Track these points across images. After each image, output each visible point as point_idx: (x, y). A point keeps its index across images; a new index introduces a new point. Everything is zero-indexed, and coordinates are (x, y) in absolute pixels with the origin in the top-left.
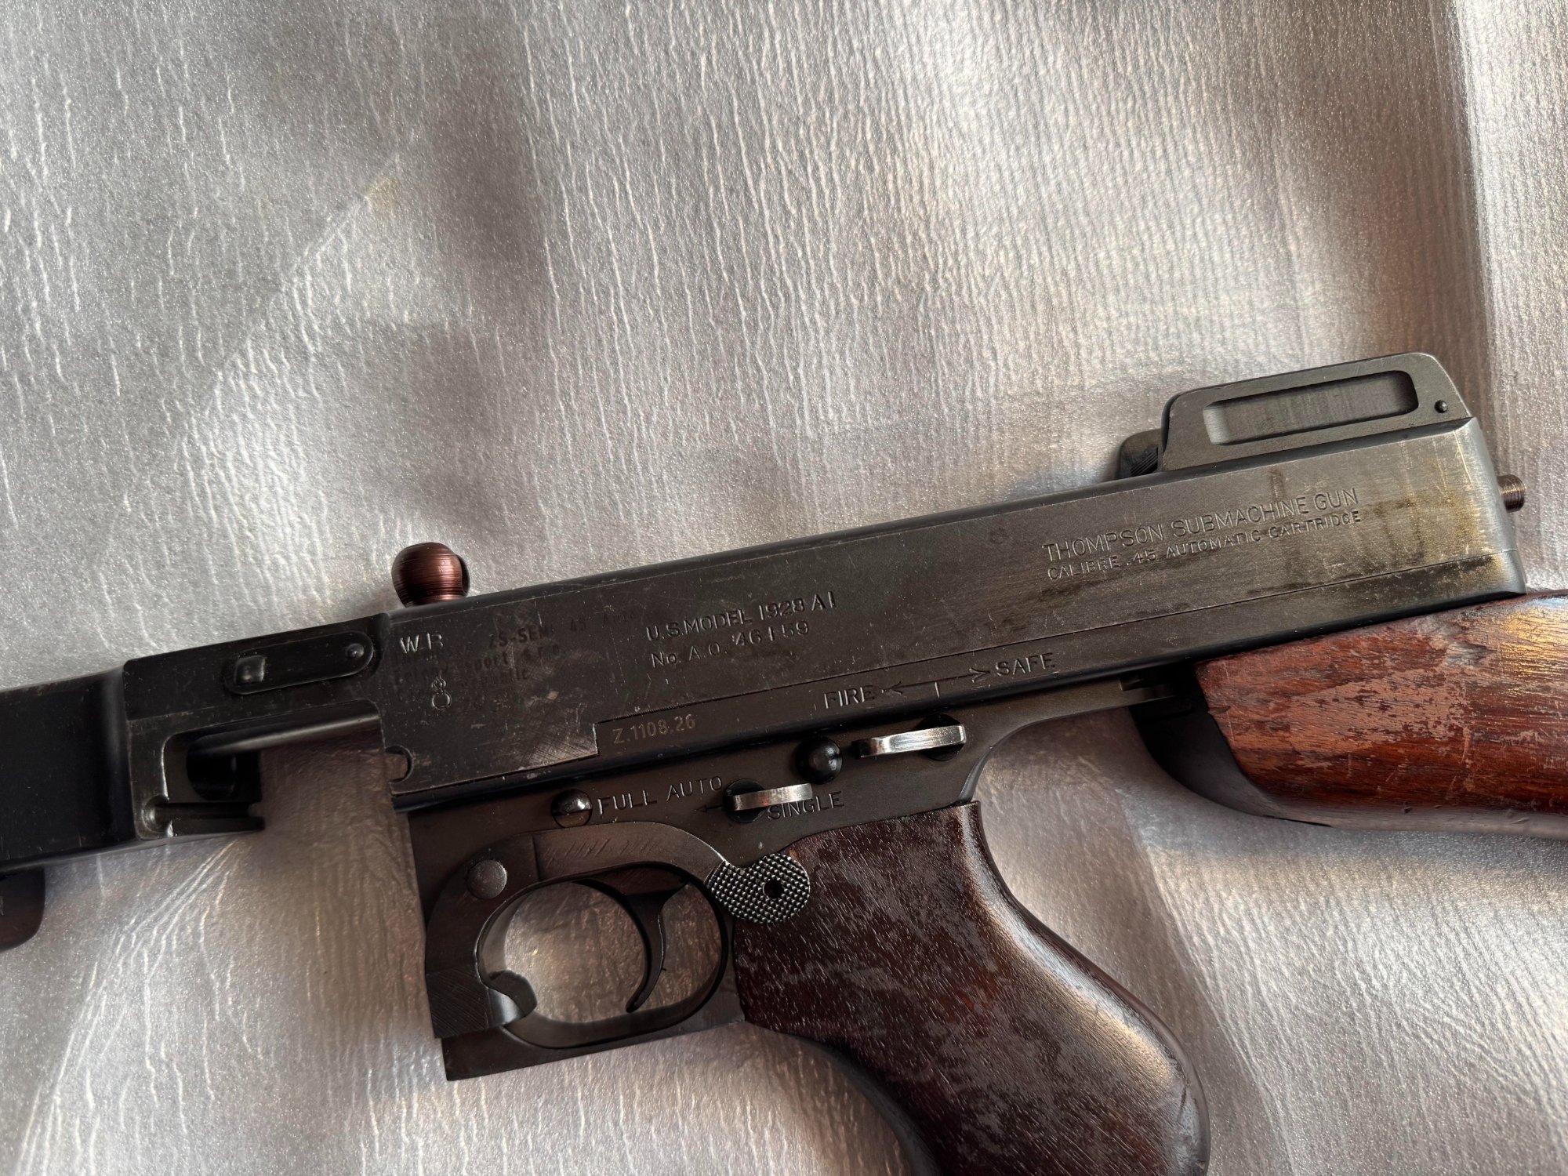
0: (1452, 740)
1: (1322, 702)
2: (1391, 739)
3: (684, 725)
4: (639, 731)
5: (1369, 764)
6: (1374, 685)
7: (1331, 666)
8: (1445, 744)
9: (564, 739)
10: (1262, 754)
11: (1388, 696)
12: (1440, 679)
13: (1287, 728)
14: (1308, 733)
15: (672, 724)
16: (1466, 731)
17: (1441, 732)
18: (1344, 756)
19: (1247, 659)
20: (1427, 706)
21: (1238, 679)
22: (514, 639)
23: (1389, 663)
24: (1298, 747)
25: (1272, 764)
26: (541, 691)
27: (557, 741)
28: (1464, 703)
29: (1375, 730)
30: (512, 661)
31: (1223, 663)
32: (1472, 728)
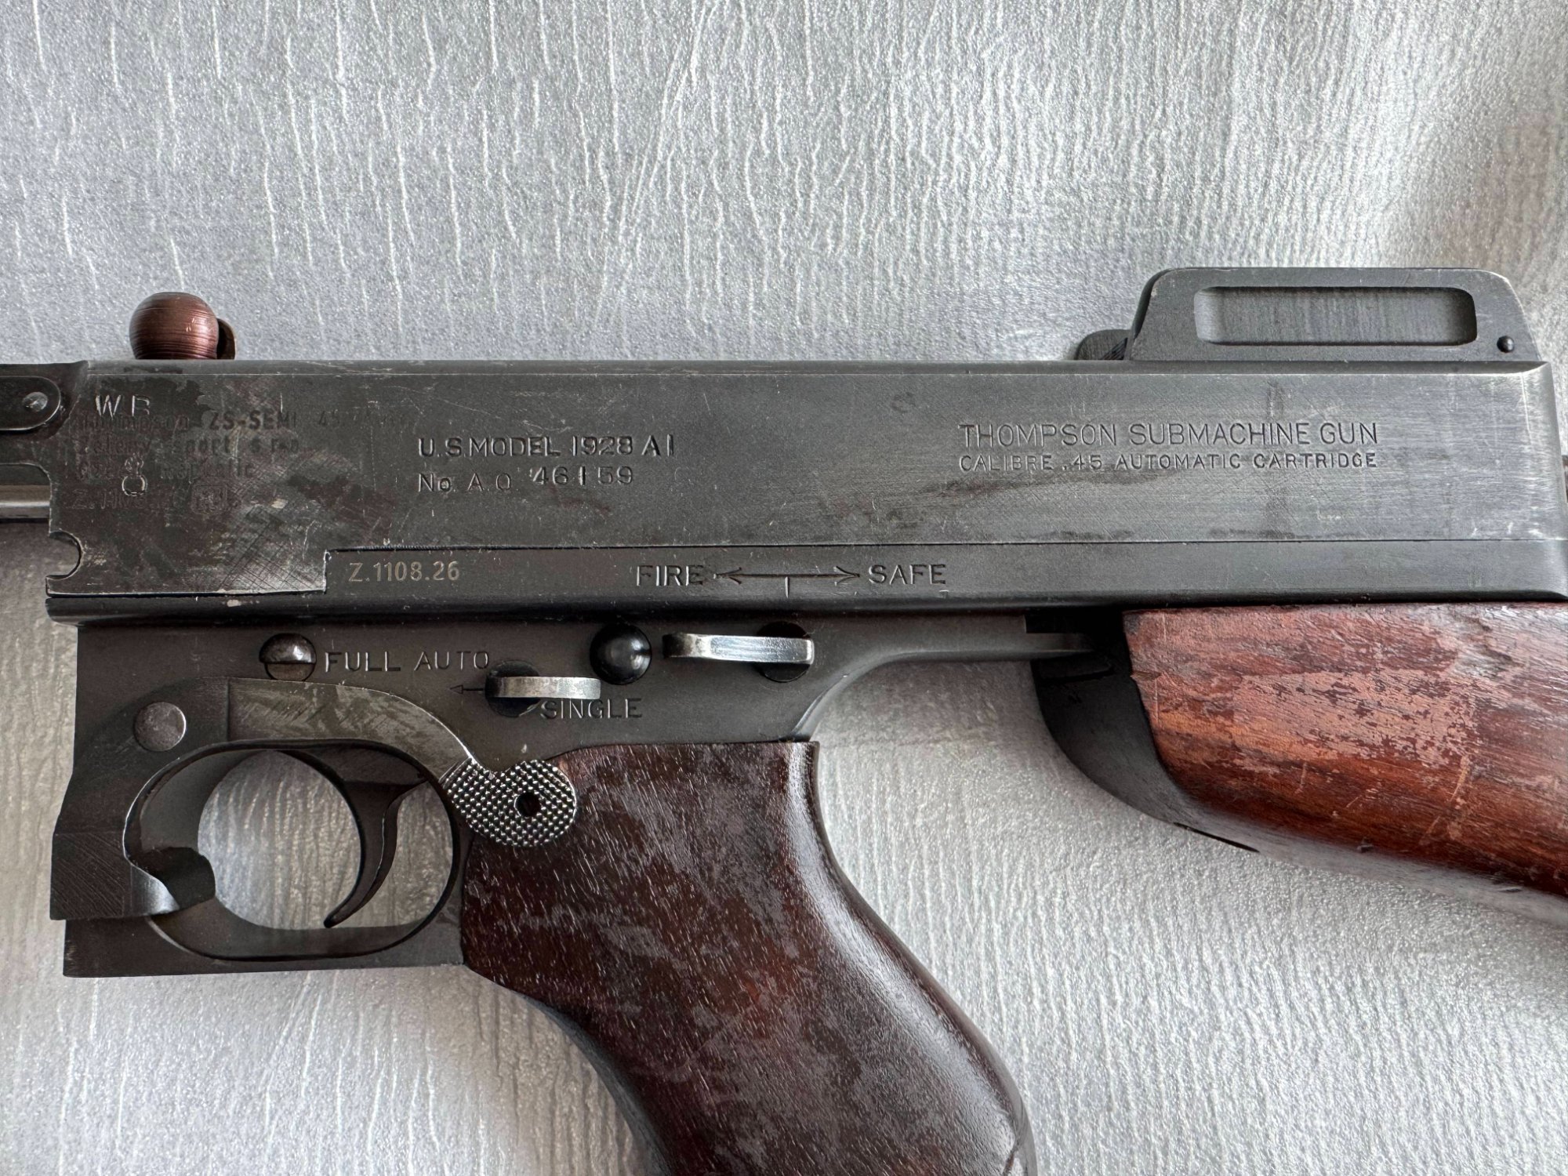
0: (1444, 770)
1: (1281, 689)
2: (1364, 753)
3: (445, 574)
4: (385, 572)
5: (1329, 780)
6: (1356, 679)
7: (1302, 646)
8: (1434, 773)
9: (283, 562)
10: (1191, 742)
11: (1370, 696)
12: (1443, 689)
13: (1229, 714)
14: (1256, 727)
15: (429, 570)
16: (1465, 761)
17: (1431, 757)
18: (1299, 765)
19: (1193, 617)
20: (1419, 719)
21: (1177, 640)
22: (243, 423)
23: (1379, 656)
24: (1238, 743)
25: (1200, 757)
26: (267, 497)
27: (274, 565)
28: (1470, 724)
29: (1345, 738)
30: (235, 451)
31: (1161, 617)
32: (1473, 759)
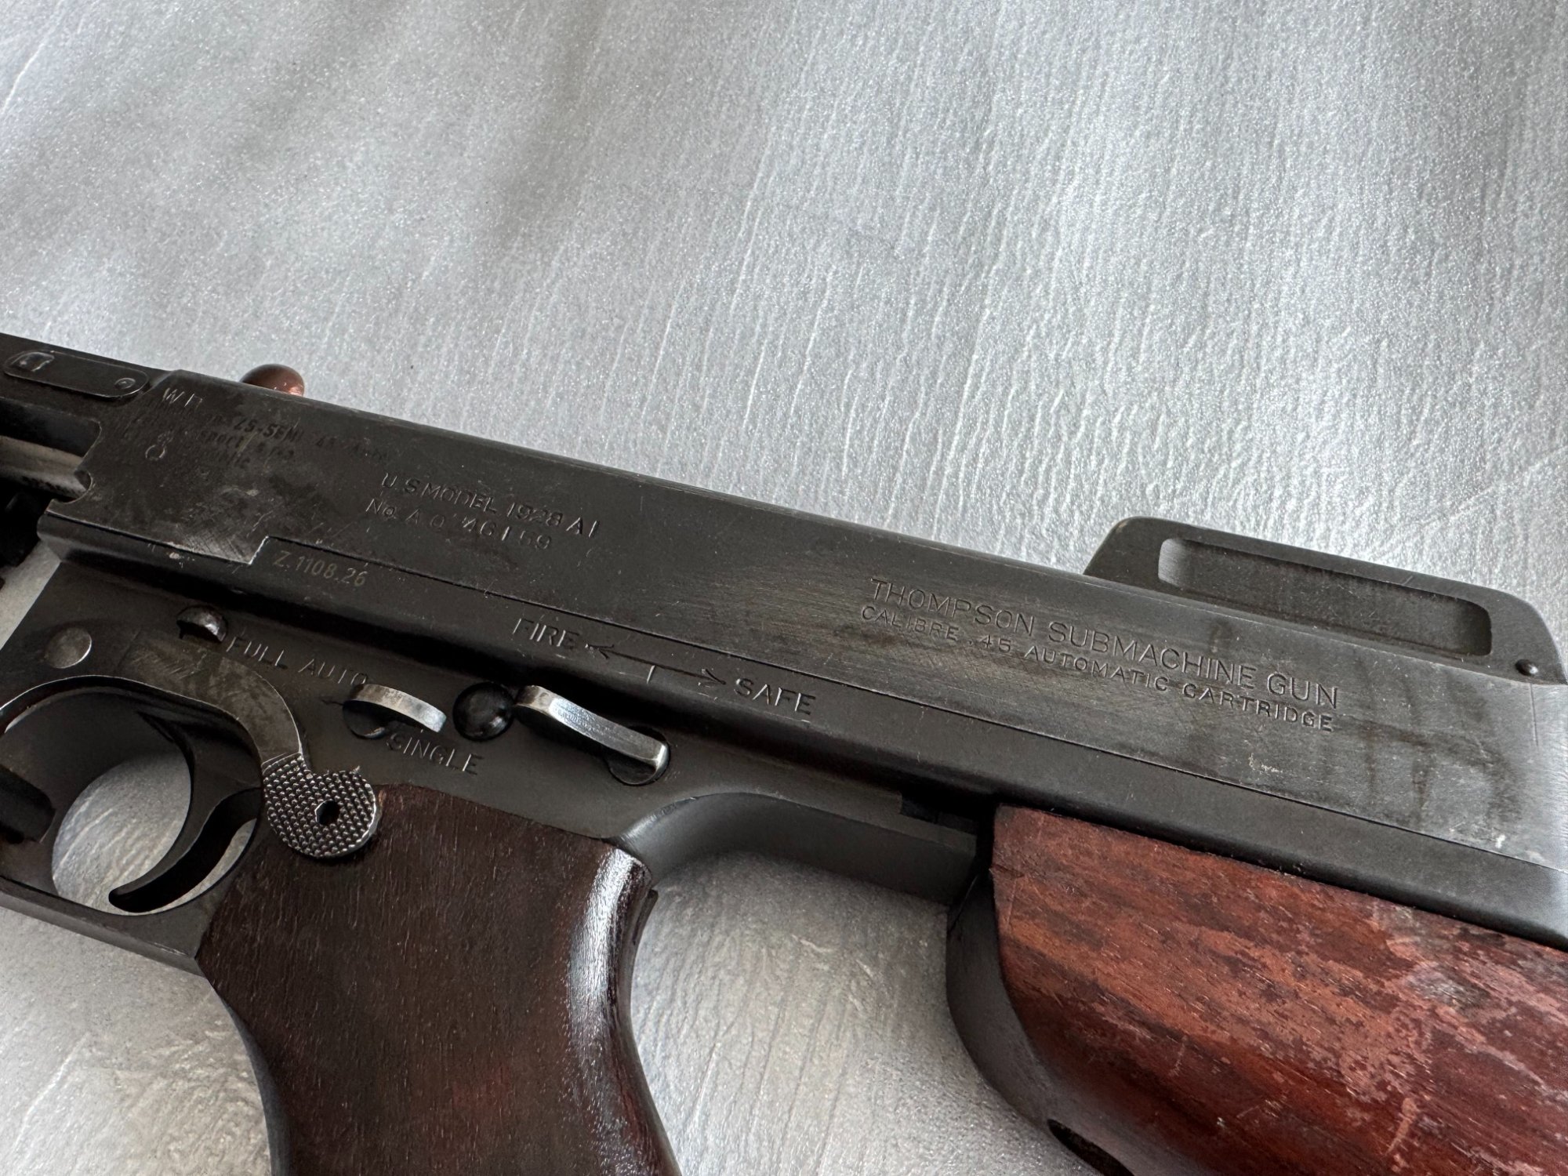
0: (1374, 1106)
1: (1169, 936)
4: (305, 564)
6: (1267, 956)
9: (230, 535)
11: (1286, 978)
12: (1389, 1003)
13: (1096, 945)
15: (341, 572)
16: (1409, 1104)
17: (1359, 1081)
18: (1177, 1036)
19: (1077, 827)
20: (1348, 1029)
21: (1052, 844)
22: (260, 430)
26: (246, 485)
28: (1421, 1058)
30: (243, 447)
31: (1041, 818)
32: (1422, 1104)
